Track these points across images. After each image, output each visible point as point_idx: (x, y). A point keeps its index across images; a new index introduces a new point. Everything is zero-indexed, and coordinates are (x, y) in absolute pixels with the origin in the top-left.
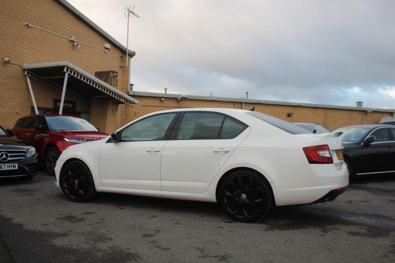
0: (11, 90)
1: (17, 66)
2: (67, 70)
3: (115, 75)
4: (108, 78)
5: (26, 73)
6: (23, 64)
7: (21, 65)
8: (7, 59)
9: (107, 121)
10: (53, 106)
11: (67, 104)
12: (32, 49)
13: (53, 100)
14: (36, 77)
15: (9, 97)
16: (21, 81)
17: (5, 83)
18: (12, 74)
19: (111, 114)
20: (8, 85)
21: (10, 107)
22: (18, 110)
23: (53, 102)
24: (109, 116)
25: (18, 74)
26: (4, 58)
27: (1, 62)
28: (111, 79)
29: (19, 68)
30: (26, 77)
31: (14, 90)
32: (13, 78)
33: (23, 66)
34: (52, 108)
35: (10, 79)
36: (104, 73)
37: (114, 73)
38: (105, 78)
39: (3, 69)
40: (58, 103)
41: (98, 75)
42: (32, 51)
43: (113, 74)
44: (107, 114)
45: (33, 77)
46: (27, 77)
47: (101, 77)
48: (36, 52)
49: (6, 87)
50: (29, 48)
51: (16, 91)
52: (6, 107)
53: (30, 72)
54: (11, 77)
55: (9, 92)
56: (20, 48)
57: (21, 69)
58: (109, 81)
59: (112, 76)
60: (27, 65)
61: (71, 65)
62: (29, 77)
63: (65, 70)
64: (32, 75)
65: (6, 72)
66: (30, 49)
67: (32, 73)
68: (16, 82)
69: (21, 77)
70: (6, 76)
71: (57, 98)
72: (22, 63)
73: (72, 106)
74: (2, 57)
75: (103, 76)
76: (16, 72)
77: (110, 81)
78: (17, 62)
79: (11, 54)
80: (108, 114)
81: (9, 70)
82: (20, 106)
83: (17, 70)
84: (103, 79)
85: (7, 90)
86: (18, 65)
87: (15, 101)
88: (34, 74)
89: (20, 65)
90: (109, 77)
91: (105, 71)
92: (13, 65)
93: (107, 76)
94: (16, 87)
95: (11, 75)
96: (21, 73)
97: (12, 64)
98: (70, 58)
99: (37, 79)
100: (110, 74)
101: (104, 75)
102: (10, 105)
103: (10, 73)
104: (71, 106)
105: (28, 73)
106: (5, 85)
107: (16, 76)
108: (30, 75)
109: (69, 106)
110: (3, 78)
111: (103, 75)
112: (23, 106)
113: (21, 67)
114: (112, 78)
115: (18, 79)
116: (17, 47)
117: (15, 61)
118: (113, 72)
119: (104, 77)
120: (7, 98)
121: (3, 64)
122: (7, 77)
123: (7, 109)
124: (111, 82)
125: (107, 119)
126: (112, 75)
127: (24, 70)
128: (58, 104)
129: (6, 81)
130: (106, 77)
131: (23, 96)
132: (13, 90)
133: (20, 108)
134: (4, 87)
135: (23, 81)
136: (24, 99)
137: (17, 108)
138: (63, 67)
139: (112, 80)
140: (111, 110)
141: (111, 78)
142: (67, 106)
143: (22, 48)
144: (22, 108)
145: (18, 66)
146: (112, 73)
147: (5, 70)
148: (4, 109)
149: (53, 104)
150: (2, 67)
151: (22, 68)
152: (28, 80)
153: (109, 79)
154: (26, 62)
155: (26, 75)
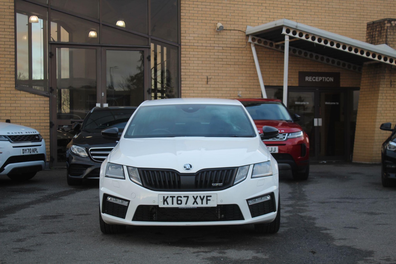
0: (229, 66)
1: (237, 32)
2: (288, 31)
3: (393, 25)
4: (382, 31)
5: (250, 40)
6: (247, 27)
7: (244, 30)
8: (219, 25)
9: (379, 100)
10: (297, 82)
11: (324, 78)
12: (260, 4)
13: (298, 74)
14: (265, 43)
15: (226, 76)
16: (243, 52)
17: (220, 57)
18: (230, 44)
19: (388, 89)
20: (224, 60)
21: (228, 89)
22: (240, 92)
23: (298, 76)
24: (382, 93)
25: (240, 43)
26: (217, 24)
27: (214, 29)
28: (387, 32)
29: (241, 34)
30: (250, 45)
31: (234, 65)
32: (232, 49)
33: (247, 31)
34: (297, 85)
35: (227, 51)
36: (378, 23)
37: (393, 22)
38: (379, 31)
39: (217, 39)
40: (306, 77)
41: (370, 29)
42: (260, 7)
43: (391, 23)
44: (379, 90)
45: (262, 44)
46: (252, 45)
47: (374, 30)
48: (266, 7)
49: (222, 63)
50: (255, 4)
51: (237, 66)
52: (223, 89)
53: (256, 37)
54: (229, 49)
55: (227, 69)
56: (241, 6)
57: (244, 35)
58: (383, 35)
59: (387, 27)
60: (251, 29)
61: (292, 23)
62: (255, 45)
63: (284, 32)
64: (259, 41)
65: (221, 42)
66: (257, 4)
67: (258, 38)
68: (237, 54)
69: (244, 46)
70: (221, 48)
71: (304, 71)
72: (245, 26)
73: (333, 80)
74: (214, 23)
75: (376, 29)
76: (236, 40)
77: (385, 36)
78: (237, 26)
79: (228, 17)
80: (381, 89)
81: (225, 40)
82: (244, 86)
83: (237, 37)
84: (376, 33)
85: (224, 66)
86: (239, 30)
87: (236, 80)
88: (263, 40)
89: (241, 29)
90: (384, 29)
91: (379, 20)
92: (232, 31)
93: (381, 27)
94: (237, 60)
95: (228, 46)
96: (244, 40)
97: (229, 31)
98: (327, 6)
99: (268, 46)
100: (385, 24)
101: (378, 27)
102: (228, 86)
103: (227, 43)
104: (331, 79)
105: (253, 40)
106: (220, 60)
107: (236, 46)
108: (256, 42)
109: (326, 79)
110: (217, 51)
111: (376, 26)
112: (248, 87)
113: (243, 32)
114: (388, 30)
115: (240, 49)
116: (236, 6)
117: (234, 26)
118: (390, 21)
119: (378, 29)
120: (224, 77)
121: (217, 32)
122: (224, 48)
123: (225, 92)
124: (386, 38)
125: (380, 97)
126: (389, 25)
127: (248, 36)
128: (308, 79)
129: (221, 54)
130: (380, 29)
131: (248, 72)
132: (232, 66)
133: (244, 89)
134: (220, 63)
135: (247, 51)
136: (250, 76)
137: (239, 89)
138: (280, 29)
139: (389, 33)
140: (389, 83)
141: (385, 31)
142: (323, 80)
143: (244, 6)
144: (247, 89)
145: (240, 32)
146: (388, 23)
147: (220, 39)
148: (220, 92)
149: (298, 79)
150: (216, 36)
151: (245, 33)
152: (253, 49)
153: (383, 33)
154: (252, 24)
155: (250, 43)
